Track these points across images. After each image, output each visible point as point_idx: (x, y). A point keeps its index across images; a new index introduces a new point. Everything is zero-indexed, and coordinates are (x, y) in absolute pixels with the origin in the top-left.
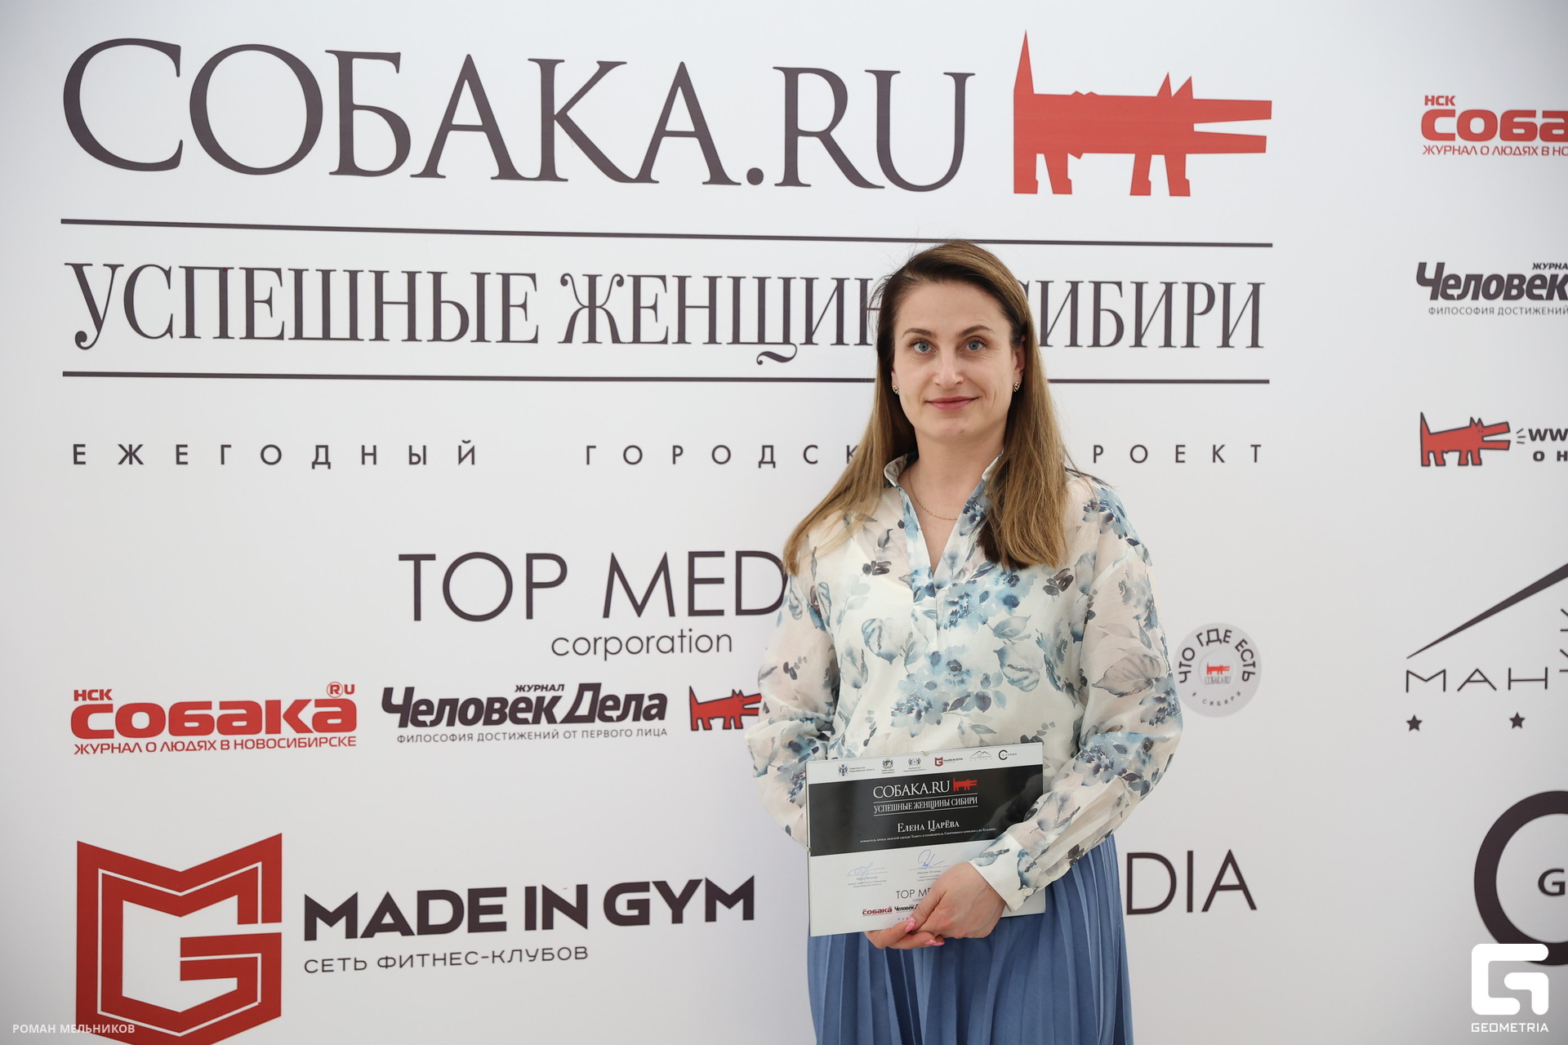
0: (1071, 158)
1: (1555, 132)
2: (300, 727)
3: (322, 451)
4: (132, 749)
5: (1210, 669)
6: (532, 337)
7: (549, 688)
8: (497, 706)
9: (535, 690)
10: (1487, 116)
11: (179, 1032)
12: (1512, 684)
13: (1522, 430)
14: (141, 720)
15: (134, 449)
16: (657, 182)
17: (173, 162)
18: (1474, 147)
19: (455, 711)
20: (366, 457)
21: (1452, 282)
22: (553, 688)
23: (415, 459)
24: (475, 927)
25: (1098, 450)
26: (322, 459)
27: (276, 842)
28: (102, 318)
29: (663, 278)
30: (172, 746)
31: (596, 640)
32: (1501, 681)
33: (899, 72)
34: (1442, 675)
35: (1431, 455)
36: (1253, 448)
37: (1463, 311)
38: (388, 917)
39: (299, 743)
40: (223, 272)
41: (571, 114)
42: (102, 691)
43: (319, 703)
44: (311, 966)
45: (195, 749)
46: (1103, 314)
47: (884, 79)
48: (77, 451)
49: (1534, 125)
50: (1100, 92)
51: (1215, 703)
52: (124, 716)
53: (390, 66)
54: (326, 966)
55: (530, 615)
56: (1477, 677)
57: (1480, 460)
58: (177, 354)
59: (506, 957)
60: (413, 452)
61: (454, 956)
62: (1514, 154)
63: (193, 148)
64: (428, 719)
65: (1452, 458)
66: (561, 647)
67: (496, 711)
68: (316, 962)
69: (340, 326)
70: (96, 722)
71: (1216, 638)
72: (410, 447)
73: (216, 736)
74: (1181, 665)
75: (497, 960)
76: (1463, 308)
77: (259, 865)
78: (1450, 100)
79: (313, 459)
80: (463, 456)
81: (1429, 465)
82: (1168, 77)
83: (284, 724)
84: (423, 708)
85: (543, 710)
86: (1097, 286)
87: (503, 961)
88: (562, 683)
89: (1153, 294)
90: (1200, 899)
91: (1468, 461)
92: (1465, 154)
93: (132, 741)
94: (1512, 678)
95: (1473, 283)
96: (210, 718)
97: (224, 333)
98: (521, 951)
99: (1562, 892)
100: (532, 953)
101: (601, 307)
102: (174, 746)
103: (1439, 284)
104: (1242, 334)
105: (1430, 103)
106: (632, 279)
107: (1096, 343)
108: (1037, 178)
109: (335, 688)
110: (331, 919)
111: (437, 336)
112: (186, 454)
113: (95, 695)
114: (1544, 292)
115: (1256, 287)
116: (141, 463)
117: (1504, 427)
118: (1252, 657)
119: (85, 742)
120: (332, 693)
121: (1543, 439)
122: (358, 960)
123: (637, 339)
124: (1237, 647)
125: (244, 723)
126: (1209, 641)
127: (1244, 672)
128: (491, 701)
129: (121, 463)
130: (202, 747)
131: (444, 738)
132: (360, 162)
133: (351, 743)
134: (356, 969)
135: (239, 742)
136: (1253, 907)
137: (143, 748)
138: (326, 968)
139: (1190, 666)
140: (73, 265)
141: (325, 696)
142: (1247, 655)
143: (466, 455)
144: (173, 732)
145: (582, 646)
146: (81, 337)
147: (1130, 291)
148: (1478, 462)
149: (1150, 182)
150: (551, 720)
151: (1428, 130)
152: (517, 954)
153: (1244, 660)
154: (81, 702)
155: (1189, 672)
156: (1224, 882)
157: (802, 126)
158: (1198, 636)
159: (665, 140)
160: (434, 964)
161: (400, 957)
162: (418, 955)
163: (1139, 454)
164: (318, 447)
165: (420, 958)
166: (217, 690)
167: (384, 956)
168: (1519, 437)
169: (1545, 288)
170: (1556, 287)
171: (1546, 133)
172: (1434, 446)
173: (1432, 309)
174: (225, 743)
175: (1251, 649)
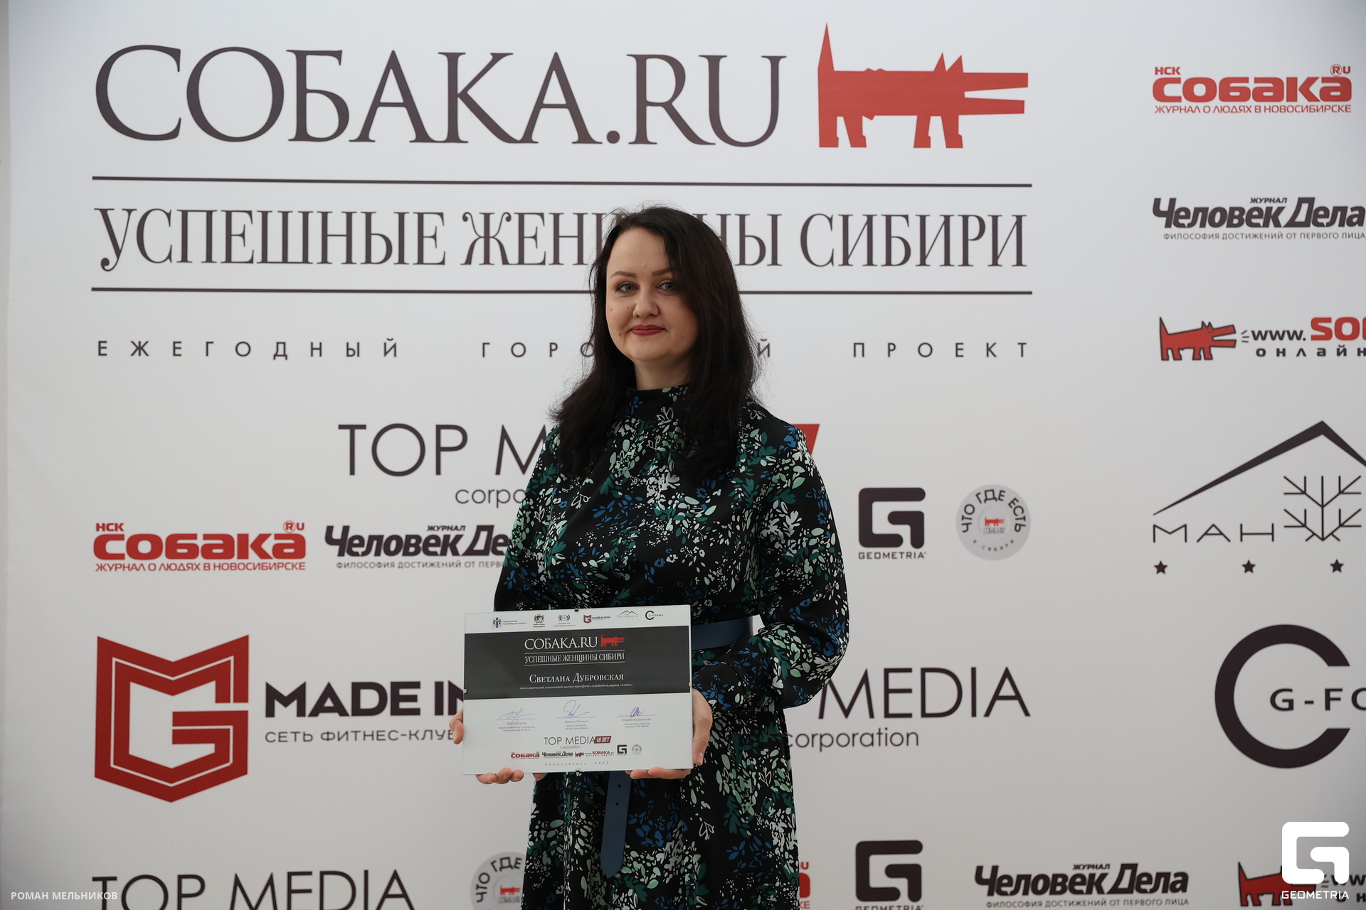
0: (865, 119)
1: (1266, 94)
2: (263, 554)
3: (281, 346)
4: (138, 567)
5: (988, 522)
6: (440, 260)
7: (454, 528)
8: (413, 541)
9: (443, 529)
10: (1208, 82)
11: (171, 782)
12: (1244, 537)
13: (1246, 331)
14: (145, 547)
15: (142, 344)
16: (537, 143)
17: (174, 134)
18: (1197, 107)
19: (380, 544)
20: (314, 351)
21: (1183, 213)
22: (456, 528)
23: (351, 352)
24: (396, 711)
25: (892, 347)
26: (281, 352)
27: (244, 641)
28: (120, 248)
29: (542, 215)
30: (168, 567)
31: (490, 492)
32: (1234, 534)
33: (726, 56)
34: (1183, 529)
35: (1170, 352)
36: (1020, 346)
37: (1193, 236)
38: (329, 702)
39: (263, 566)
40: (209, 214)
41: (470, 93)
42: (116, 524)
43: (278, 537)
44: (271, 737)
45: (184, 570)
46: (893, 240)
47: (714, 62)
48: (101, 346)
49: (1247, 89)
51: (992, 549)
52: (133, 542)
53: (334, 60)
54: (281, 737)
55: (438, 472)
56: (1214, 531)
57: (1211, 356)
58: (175, 274)
59: (420, 735)
60: (350, 347)
61: (380, 733)
62: (1232, 112)
63: (189, 124)
64: (360, 550)
65: (1187, 354)
66: (462, 497)
67: (413, 545)
68: (274, 734)
69: (295, 252)
70: (112, 547)
71: (992, 497)
72: (348, 344)
73: (200, 560)
74: (963, 518)
75: (413, 737)
76: (1193, 234)
77: (232, 658)
78: (1176, 70)
79: (274, 352)
80: (387, 349)
81: (1168, 359)
82: (942, 56)
83: (251, 552)
84: (356, 542)
85: (449, 545)
86: (888, 218)
87: (418, 739)
88: (463, 525)
89: (934, 226)
90: (982, 706)
91: (1200, 356)
92: (1190, 112)
93: (138, 562)
94: (1244, 531)
95: (1200, 214)
96: (195, 546)
97: (209, 259)
98: (431, 731)
99: (1291, 708)
100: (440, 733)
101: (493, 237)
102: (169, 567)
103: (1172, 215)
104: (1008, 255)
105: (1159, 73)
106: (517, 216)
107: (888, 263)
108: (839, 135)
109: (289, 526)
110: (286, 701)
111: (368, 260)
112: (180, 348)
113: (111, 527)
114: (1261, 221)
115: (1019, 219)
116: (147, 355)
117: (1231, 329)
118: (1023, 512)
119: (103, 562)
120: (287, 529)
121: (1264, 338)
122: (306, 733)
123: (521, 261)
124: (1009, 504)
125: (221, 551)
126: (986, 499)
127: (1016, 525)
128: (409, 537)
129: (133, 355)
130: (189, 568)
131: (372, 565)
132: (311, 131)
133: (302, 568)
134: (304, 740)
135: (217, 565)
136: (1027, 714)
137: (146, 567)
138: (282, 739)
139: (971, 519)
140: (101, 210)
141: (282, 531)
142: (1018, 511)
143: (390, 349)
144: (169, 556)
145: (479, 497)
146: (105, 262)
147: (915, 222)
148: (1209, 357)
149: (929, 138)
150: (455, 553)
151: (1159, 94)
152: (428, 734)
153: (1016, 515)
154: (101, 532)
155: (971, 524)
156: (1002, 693)
157: (650, 98)
158: (977, 495)
159: (543, 111)
160: (364, 739)
161: (339, 733)
162: (352, 732)
163: (925, 350)
164: (278, 343)
165: (354, 734)
166: (201, 525)
167: (326, 731)
168: (1244, 337)
169: (1261, 218)
170: (1271, 217)
171: (1258, 95)
172: (1171, 344)
173: (1167, 235)
174: (207, 565)
175: (1021, 505)
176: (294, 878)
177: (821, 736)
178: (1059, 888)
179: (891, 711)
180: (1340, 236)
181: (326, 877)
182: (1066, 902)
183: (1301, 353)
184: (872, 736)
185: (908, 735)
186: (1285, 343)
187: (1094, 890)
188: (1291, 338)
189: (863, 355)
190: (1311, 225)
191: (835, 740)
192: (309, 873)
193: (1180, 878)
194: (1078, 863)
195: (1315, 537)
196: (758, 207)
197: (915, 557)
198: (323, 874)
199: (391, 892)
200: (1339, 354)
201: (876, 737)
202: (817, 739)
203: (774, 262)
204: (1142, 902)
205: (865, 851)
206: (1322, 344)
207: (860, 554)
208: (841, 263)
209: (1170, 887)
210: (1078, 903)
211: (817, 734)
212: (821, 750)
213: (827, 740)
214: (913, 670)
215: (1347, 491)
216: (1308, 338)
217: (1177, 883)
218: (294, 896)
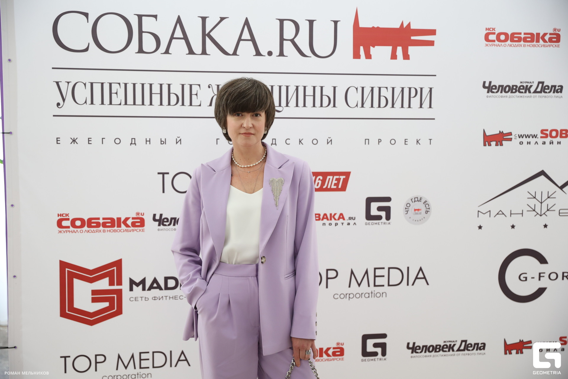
0: (371, 48)
1: (528, 39)
2: (127, 226)
3: (133, 140)
4: (75, 232)
5: (415, 210)
6: (199, 104)
10: (506, 34)
11: (91, 318)
12: (512, 215)
13: (516, 135)
14: (78, 223)
15: (75, 139)
16: (239, 55)
17: (86, 50)
18: (501, 44)
19: (175, 221)
20: (147, 142)
21: (494, 87)
23: (162, 143)
26: (133, 142)
27: (120, 261)
28: (65, 98)
32: (508, 214)
33: (316, 20)
34: (489, 212)
35: (487, 143)
36: (430, 140)
37: (497, 97)
38: (155, 285)
39: (127, 231)
40: (102, 84)
41: (211, 34)
42: (66, 214)
43: (133, 218)
44: (132, 299)
45: (95, 232)
46: (381, 97)
47: (311, 22)
48: (58, 140)
49: (521, 37)
50: (381, 26)
51: (417, 221)
52: (73, 221)
53: (154, 19)
54: (136, 299)
56: (501, 213)
58: (88, 110)
60: (162, 140)
61: (176, 297)
62: (514, 46)
63: (93, 45)
64: (167, 224)
65: (493, 143)
68: (133, 298)
69: (139, 101)
70: (65, 223)
71: (417, 200)
72: (161, 139)
73: (101, 228)
74: (406, 208)
76: (497, 96)
77: (115, 268)
78: (494, 29)
79: (131, 142)
80: (177, 141)
81: (486, 146)
82: (403, 22)
83: (122, 225)
84: (165, 220)
86: (380, 88)
89: (397, 92)
90: (411, 281)
91: (498, 144)
92: (499, 47)
93: (75, 229)
94: (512, 213)
95: (501, 88)
96: (99, 223)
97: (102, 103)
99: (526, 280)
102: (88, 231)
103: (490, 88)
104: (426, 104)
105: (487, 30)
107: (379, 106)
108: (361, 54)
109: (138, 214)
110: (138, 285)
111: (169, 104)
112: (91, 141)
113: (64, 215)
114: (523, 91)
115: (431, 89)
116: (77, 143)
117: (510, 134)
118: (429, 206)
119: (61, 229)
120: (137, 215)
121: (522, 137)
122: (146, 297)
124: (424, 203)
125: (110, 224)
126: (415, 201)
129: (71, 143)
130: (97, 232)
131: (172, 230)
132: (145, 49)
133: (143, 231)
134: (145, 300)
135: (108, 230)
136: (428, 284)
137: (79, 232)
138: (136, 300)
139: (408, 209)
140: (56, 82)
141: (135, 216)
142: (427, 206)
143: (179, 141)
144: (88, 227)
146: (58, 104)
147: (390, 90)
148: (501, 145)
149: (396, 56)
151: (487, 39)
153: (426, 207)
154: (60, 217)
155: (408, 211)
156: (419, 276)
157: (285, 37)
158: (411, 200)
159: (241, 42)
160: (170, 299)
161: (159, 297)
162: (165, 296)
163: (393, 142)
164: (132, 139)
165: (165, 297)
166: (101, 214)
167: (154, 296)
168: (515, 137)
169: (524, 89)
170: (527, 89)
171: (525, 40)
172: (488, 140)
173: (488, 96)
174: (104, 230)
175: (428, 204)
176: (142, 354)
177: (349, 294)
178: (438, 350)
179: (376, 284)
180: (553, 97)
181: (155, 354)
182: (440, 355)
183: (536, 143)
184: (369, 294)
185: (383, 293)
186: (531, 139)
187: (451, 350)
188: (533, 137)
189: (369, 144)
190: (543, 92)
191: (355, 296)
192: (148, 352)
193: (483, 345)
194: (445, 340)
195: (538, 215)
196: (328, 83)
197: (387, 224)
198: (153, 352)
199: (181, 359)
200: (550, 143)
201: (370, 294)
202: (348, 295)
203: (334, 106)
204: (468, 354)
205: (365, 338)
206: (544, 140)
207: (366, 223)
208: (361, 106)
209: (479, 348)
210: (445, 355)
211: (348, 294)
212: (349, 300)
213: (351, 296)
214: (385, 268)
215: (551, 197)
216: (539, 137)
217: (481, 347)
218: (142, 361)
